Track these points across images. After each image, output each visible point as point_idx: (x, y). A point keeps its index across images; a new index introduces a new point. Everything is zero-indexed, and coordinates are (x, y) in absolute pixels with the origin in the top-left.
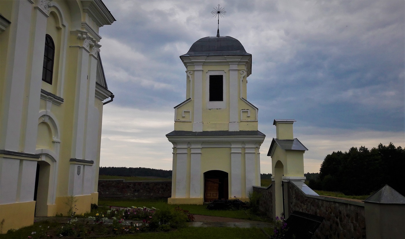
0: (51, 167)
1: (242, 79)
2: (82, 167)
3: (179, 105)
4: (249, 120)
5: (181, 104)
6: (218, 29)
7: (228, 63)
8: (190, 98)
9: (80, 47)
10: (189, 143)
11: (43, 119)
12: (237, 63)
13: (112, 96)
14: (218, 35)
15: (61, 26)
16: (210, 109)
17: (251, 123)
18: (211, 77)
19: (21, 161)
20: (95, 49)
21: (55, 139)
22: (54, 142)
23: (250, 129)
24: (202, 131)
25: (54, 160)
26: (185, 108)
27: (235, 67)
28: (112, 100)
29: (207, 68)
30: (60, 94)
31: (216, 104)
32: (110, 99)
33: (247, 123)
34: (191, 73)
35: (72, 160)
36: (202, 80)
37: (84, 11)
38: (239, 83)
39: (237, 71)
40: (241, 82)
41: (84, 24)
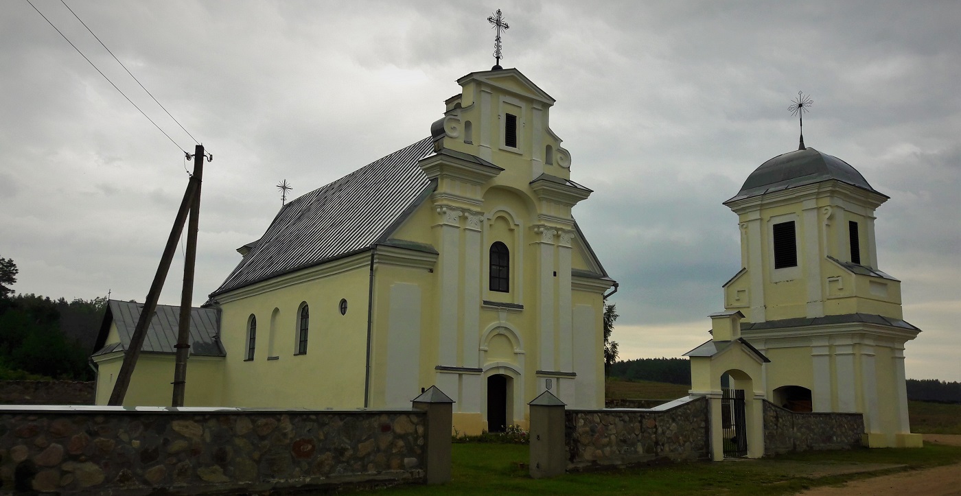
0: (515, 381)
3: (730, 281)
4: (842, 294)
5: (732, 279)
6: (801, 136)
7: (800, 198)
8: (745, 269)
9: (539, 243)
11: (498, 331)
12: (815, 197)
13: (616, 285)
14: (802, 146)
15: (512, 227)
16: (776, 283)
17: (845, 300)
18: (776, 227)
19: (460, 375)
21: (517, 351)
22: (516, 354)
23: (843, 312)
24: (763, 321)
25: (517, 373)
26: (739, 285)
27: (811, 203)
28: (615, 291)
29: (767, 214)
30: (519, 301)
31: (787, 272)
32: (613, 288)
33: (837, 301)
34: (744, 226)
35: (538, 372)
36: (762, 235)
37: (540, 199)
38: (820, 231)
39: (816, 211)
40: (824, 228)
41: (541, 216)
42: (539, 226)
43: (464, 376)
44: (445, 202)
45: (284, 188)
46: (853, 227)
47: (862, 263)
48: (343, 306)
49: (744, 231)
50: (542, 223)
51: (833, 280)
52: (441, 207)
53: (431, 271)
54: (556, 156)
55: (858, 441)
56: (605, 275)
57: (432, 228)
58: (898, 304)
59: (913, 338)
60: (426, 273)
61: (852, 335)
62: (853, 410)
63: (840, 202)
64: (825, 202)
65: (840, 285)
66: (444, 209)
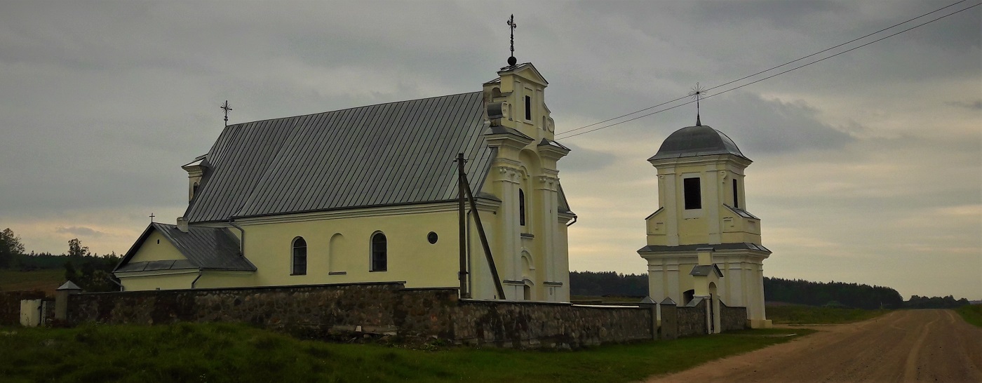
0: (531, 289)
1: (723, 181)
2: (553, 288)
3: (651, 216)
4: (733, 229)
5: (653, 214)
6: (698, 116)
8: (662, 207)
10: (664, 259)
11: (523, 253)
12: (715, 163)
14: (699, 124)
15: (526, 177)
16: (686, 219)
18: (686, 180)
20: (555, 184)
21: (531, 268)
22: (531, 270)
24: (677, 245)
25: (532, 283)
26: (657, 219)
27: (713, 167)
29: (680, 171)
30: (531, 232)
31: (694, 212)
32: (573, 219)
33: (730, 233)
34: (662, 177)
35: (545, 283)
36: (676, 185)
37: (542, 157)
38: (718, 186)
39: (715, 173)
40: (721, 185)
41: (543, 170)
42: (543, 177)
43: (518, 287)
44: (504, 165)
45: (226, 108)
46: (735, 181)
47: (739, 208)
48: (433, 238)
49: (661, 180)
50: (545, 175)
51: (727, 219)
52: (502, 168)
53: (495, 213)
54: (548, 123)
55: (745, 324)
56: (569, 210)
57: (494, 182)
58: (759, 234)
59: (767, 257)
60: (491, 214)
61: (741, 257)
62: (740, 305)
63: (730, 167)
64: (722, 167)
65: (732, 223)
66: (505, 170)
